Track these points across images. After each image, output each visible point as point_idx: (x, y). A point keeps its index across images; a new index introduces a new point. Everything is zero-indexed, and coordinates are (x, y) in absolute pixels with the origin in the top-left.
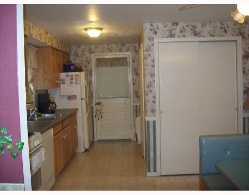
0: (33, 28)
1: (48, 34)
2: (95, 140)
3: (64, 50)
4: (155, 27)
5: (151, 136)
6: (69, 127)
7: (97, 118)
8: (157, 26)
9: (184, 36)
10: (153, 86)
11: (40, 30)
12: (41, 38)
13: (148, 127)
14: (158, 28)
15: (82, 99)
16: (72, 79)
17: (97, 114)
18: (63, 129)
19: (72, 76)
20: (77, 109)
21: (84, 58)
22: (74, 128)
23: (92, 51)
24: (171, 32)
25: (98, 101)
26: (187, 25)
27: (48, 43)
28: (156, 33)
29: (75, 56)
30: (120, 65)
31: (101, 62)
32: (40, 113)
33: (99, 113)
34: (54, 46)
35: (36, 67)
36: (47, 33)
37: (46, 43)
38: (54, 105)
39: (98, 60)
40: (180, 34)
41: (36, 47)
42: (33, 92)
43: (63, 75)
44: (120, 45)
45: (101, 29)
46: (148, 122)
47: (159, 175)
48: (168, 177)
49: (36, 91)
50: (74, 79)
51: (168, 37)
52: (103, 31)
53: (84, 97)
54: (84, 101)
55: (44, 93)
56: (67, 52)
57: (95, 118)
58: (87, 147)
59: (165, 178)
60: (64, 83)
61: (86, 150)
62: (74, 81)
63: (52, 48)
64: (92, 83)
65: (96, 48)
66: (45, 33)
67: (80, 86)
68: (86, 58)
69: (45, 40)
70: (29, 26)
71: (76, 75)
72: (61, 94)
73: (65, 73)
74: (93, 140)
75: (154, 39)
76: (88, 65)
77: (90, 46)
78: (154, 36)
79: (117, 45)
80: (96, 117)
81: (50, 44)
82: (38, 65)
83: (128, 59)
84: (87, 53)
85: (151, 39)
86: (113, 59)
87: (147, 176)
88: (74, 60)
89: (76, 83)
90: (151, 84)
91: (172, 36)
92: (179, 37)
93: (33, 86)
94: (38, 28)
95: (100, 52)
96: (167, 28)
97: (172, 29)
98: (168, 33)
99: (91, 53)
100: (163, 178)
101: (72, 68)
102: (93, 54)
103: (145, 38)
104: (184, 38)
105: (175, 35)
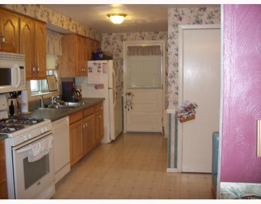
0: (53, 14)
1: (72, 20)
2: (125, 131)
3: (93, 38)
4: (180, 13)
5: (173, 130)
6: (93, 116)
7: (127, 109)
8: (183, 11)
9: (212, 23)
10: (176, 76)
11: (61, 16)
12: (63, 25)
13: (170, 120)
14: (183, 14)
15: (109, 88)
16: (100, 67)
17: (127, 104)
18: (84, 118)
19: (100, 64)
20: (104, 99)
21: (115, 46)
22: (99, 118)
23: (124, 39)
24: (198, 18)
25: (128, 91)
26: (216, 10)
27: (71, 30)
28: (181, 19)
29: (106, 44)
30: (153, 54)
31: (133, 51)
32: (63, 102)
33: (129, 103)
34: (80, 33)
35: (61, 54)
36: (70, 20)
37: (69, 30)
38: (78, 94)
39: (129, 48)
40: (207, 21)
41: (61, 34)
42: (58, 79)
43: (90, 63)
44: (153, 33)
45: (125, 15)
46: (170, 115)
47: (180, 171)
48: (189, 175)
49: (61, 78)
50: (102, 67)
51: (194, 24)
52: (126, 17)
53: (111, 86)
54: (111, 91)
55: (72, 81)
56: (97, 39)
57: (125, 109)
58: (113, 138)
59: (185, 175)
60: (91, 71)
61: (113, 141)
62: (101, 70)
63: (77, 35)
64: (122, 72)
65: (127, 35)
66: (68, 19)
67: (107, 75)
68: (118, 46)
69: (69, 27)
70: (48, 13)
71: (103, 64)
72: (88, 83)
73: (93, 62)
74: (122, 132)
75: (179, 26)
76: (119, 53)
77: (121, 34)
78: (178, 22)
79: (150, 33)
80: (126, 107)
81: (74, 31)
82: (63, 52)
83: (161, 47)
84: (118, 41)
85: (176, 26)
86: (145, 47)
87: (167, 171)
88: (105, 48)
89: (104, 72)
90: (174, 75)
91: (198, 22)
92: (207, 23)
93: (58, 73)
94: (60, 15)
95: (132, 40)
96: (194, 14)
97: (199, 15)
98: (194, 19)
99: (122, 40)
100: (183, 175)
101: (101, 56)
102: (124, 43)
103: (169, 25)
104: (212, 25)
105: (201, 22)
